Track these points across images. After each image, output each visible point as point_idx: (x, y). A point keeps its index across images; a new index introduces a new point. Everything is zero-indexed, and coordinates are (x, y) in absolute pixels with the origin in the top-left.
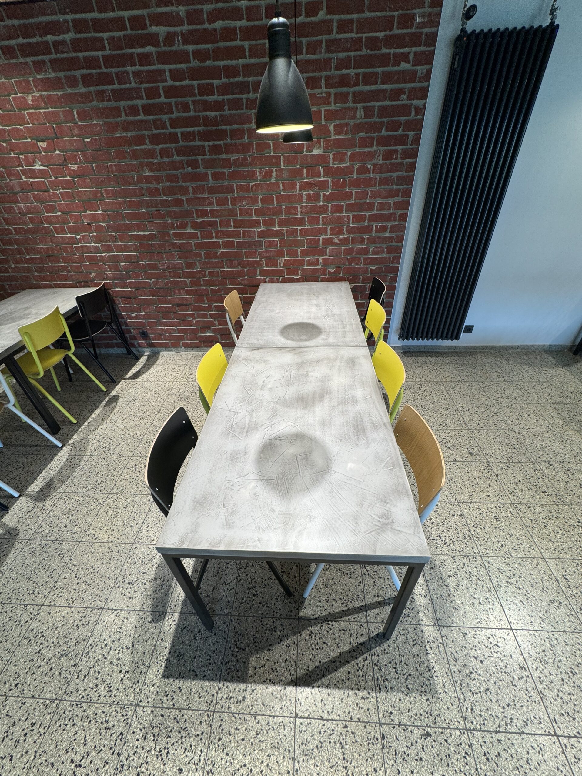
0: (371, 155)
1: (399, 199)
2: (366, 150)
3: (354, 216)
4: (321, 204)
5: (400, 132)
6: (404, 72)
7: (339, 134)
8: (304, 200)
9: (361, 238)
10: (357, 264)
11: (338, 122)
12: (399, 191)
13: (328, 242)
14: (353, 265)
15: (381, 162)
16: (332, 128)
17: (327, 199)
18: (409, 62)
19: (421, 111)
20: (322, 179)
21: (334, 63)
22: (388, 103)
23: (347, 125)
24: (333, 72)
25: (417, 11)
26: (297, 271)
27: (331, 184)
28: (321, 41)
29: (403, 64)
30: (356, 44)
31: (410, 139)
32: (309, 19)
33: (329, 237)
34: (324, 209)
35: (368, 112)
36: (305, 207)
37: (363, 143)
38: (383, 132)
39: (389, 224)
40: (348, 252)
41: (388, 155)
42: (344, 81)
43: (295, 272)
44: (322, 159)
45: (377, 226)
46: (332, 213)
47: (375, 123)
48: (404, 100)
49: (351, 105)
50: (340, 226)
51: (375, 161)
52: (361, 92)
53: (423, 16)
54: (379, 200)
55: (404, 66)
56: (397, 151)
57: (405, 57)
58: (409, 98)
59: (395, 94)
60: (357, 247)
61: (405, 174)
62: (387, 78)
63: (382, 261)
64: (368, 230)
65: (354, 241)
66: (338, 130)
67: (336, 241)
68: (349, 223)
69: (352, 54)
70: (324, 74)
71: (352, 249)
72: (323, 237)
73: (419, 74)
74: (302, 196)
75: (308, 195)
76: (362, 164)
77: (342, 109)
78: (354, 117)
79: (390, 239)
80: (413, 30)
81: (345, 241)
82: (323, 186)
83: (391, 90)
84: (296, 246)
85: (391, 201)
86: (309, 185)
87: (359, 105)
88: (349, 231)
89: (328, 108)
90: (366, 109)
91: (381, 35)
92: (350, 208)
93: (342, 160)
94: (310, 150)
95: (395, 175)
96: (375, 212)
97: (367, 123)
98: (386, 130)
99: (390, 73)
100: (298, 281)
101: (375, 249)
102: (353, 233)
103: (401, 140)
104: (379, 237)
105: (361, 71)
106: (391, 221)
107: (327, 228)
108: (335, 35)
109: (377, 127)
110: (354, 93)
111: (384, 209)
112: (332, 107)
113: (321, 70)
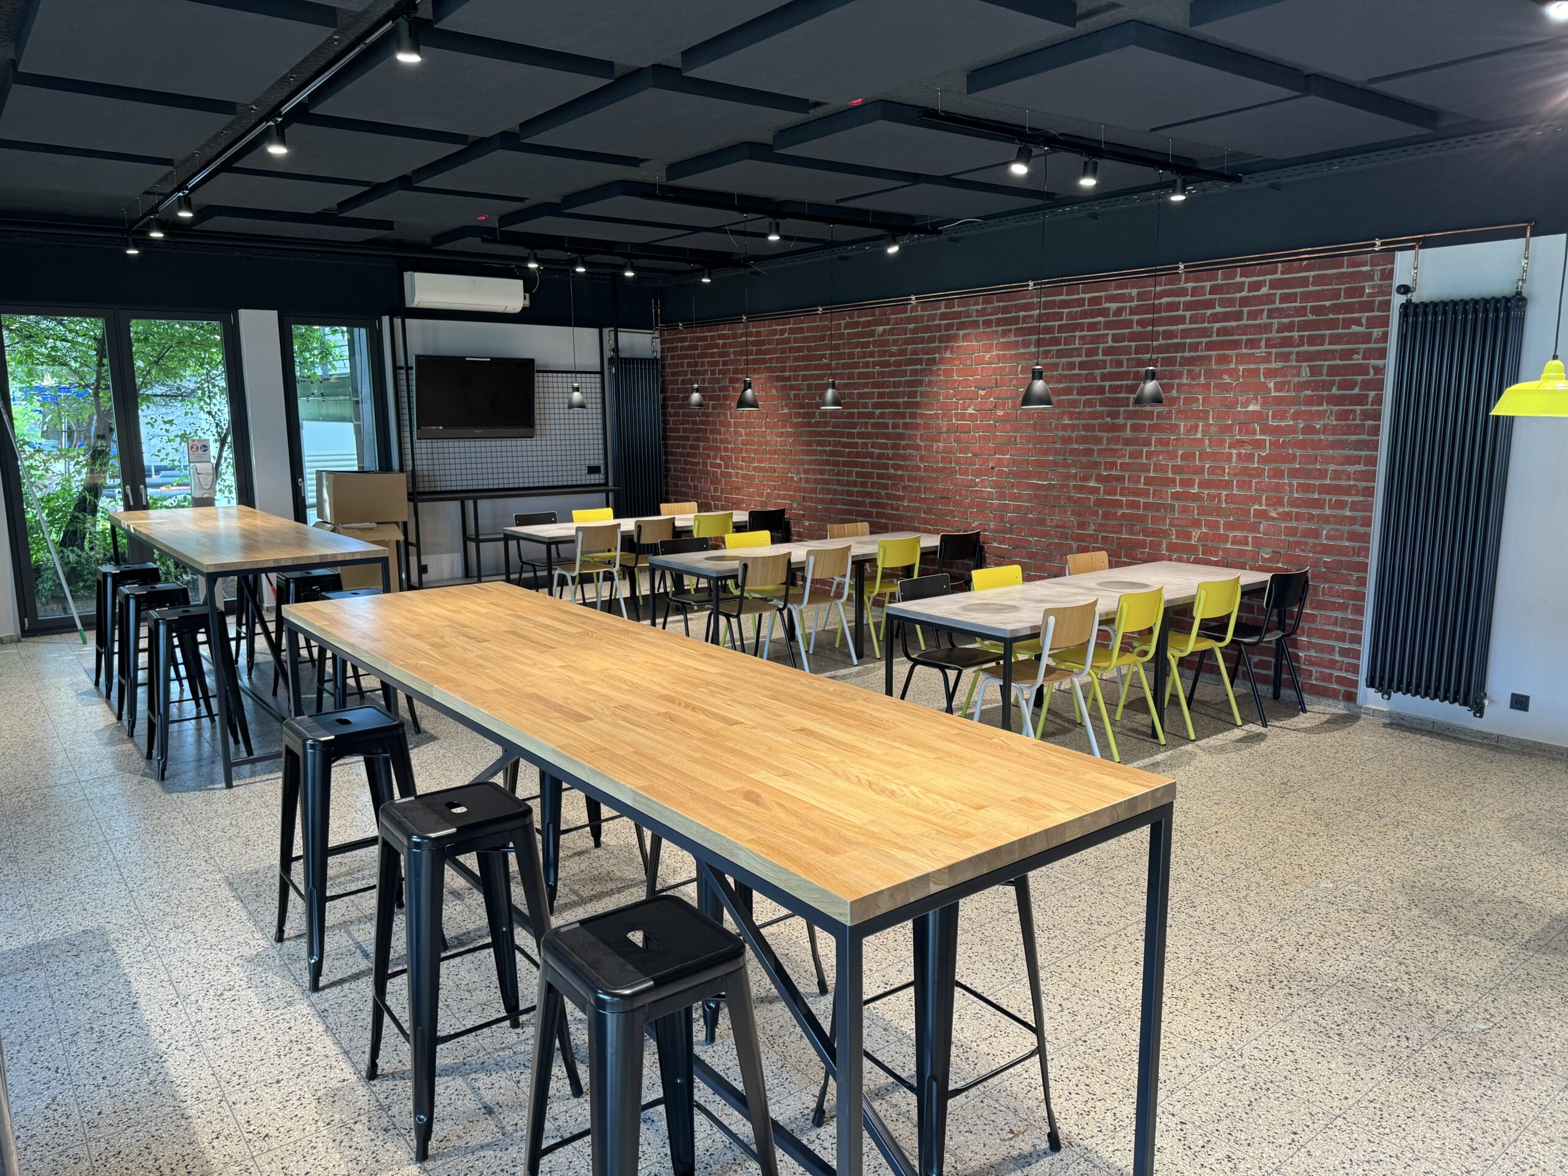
0: (1320, 415)
1: (1361, 467)
2: (1315, 408)
3: (1299, 485)
4: (1256, 465)
5: (1356, 391)
6: (1355, 334)
7: (1280, 391)
8: (1234, 460)
9: (1309, 514)
10: (1303, 551)
11: (1279, 379)
12: (1360, 457)
13: (1262, 515)
14: (1298, 552)
15: (1335, 423)
16: (1271, 385)
17: (1263, 460)
18: (1361, 325)
19: (1379, 370)
20: (1258, 437)
21: (1275, 327)
22: (1338, 362)
23: (1289, 382)
24: (1274, 335)
25: (1366, 284)
26: (1217, 549)
27: (1268, 444)
28: (1263, 310)
29: (1353, 327)
30: (1301, 311)
31: (1370, 399)
32: (1251, 294)
33: (1264, 507)
34: (1258, 473)
35: (1314, 371)
36: (1235, 467)
37: (1309, 401)
38: (1334, 391)
39: (1349, 499)
40: (1292, 531)
41: (1342, 416)
42: (1286, 342)
43: (1214, 551)
44: (1258, 416)
45: (1330, 500)
46: (1268, 477)
47: (1323, 381)
48: (1358, 359)
49: (1294, 363)
50: (1280, 495)
51: (1326, 421)
52: (1306, 352)
53: (1373, 287)
54: (1332, 467)
55: (1355, 329)
56: (1354, 411)
57: (1358, 322)
58: (1364, 358)
59: (1348, 354)
60: (1304, 525)
61: (1368, 438)
62: (1335, 340)
63: (1341, 551)
64: (1318, 504)
65: (1298, 517)
66: (1279, 387)
67: (1274, 514)
68: (1291, 492)
69: (1297, 319)
70: (1265, 336)
71: (1296, 528)
72: (1257, 507)
73: (1374, 336)
74: (1231, 454)
75: (1239, 455)
76: (1308, 423)
77: (1284, 367)
78: (1299, 375)
79: (1352, 520)
80: (1364, 299)
81: (1286, 516)
82: (1259, 445)
83: (1341, 350)
84: (1218, 515)
85: (1350, 469)
86: (1241, 443)
87: (1304, 364)
88: (1293, 503)
89: (1267, 366)
90: (1311, 368)
91: (1328, 303)
92: (1293, 473)
93: (1283, 418)
94: (1246, 404)
95: (1354, 438)
96: (1328, 482)
97: (1313, 381)
98: (1339, 389)
99: (1338, 335)
100: (1216, 564)
101: (1331, 533)
102: (1297, 507)
103: (1360, 400)
104: (1334, 516)
105: (1306, 333)
106: (1351, 495)
107: (1261, 497)
108: (1277, 305)
109: (1328, 386)
110: (1298, 353)
111: (1341, 479)
112: (1274, 365)
113: (1260, 333)
